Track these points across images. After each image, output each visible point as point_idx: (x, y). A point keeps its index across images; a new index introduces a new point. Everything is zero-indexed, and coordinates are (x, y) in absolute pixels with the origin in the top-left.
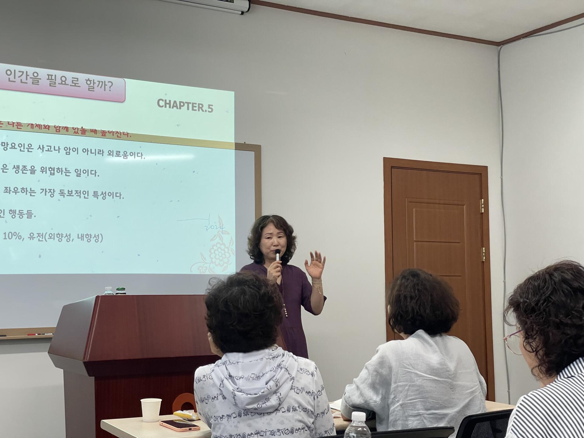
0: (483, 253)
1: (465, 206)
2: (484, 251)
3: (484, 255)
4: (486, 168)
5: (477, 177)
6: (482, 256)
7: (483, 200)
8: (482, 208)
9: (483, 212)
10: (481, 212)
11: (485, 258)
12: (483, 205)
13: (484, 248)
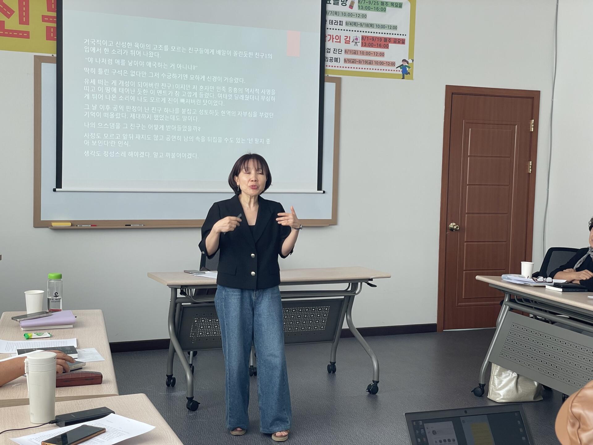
0: (530, 166)
1: (516, 126)
2: (531, 165)
3: (530, 167)
4: (539, 92)
5: (530, 100)
6: (529, 168)
7: (533, 120)
8: (532, 127)
9: (532, 131)
10: (531, 131)
11: (532, 170)
12: (533, 125)
13: (531, 162)
